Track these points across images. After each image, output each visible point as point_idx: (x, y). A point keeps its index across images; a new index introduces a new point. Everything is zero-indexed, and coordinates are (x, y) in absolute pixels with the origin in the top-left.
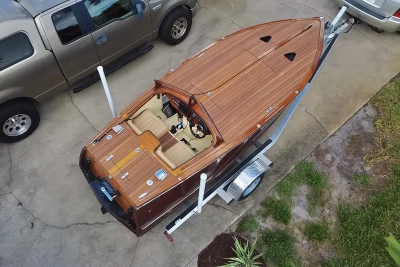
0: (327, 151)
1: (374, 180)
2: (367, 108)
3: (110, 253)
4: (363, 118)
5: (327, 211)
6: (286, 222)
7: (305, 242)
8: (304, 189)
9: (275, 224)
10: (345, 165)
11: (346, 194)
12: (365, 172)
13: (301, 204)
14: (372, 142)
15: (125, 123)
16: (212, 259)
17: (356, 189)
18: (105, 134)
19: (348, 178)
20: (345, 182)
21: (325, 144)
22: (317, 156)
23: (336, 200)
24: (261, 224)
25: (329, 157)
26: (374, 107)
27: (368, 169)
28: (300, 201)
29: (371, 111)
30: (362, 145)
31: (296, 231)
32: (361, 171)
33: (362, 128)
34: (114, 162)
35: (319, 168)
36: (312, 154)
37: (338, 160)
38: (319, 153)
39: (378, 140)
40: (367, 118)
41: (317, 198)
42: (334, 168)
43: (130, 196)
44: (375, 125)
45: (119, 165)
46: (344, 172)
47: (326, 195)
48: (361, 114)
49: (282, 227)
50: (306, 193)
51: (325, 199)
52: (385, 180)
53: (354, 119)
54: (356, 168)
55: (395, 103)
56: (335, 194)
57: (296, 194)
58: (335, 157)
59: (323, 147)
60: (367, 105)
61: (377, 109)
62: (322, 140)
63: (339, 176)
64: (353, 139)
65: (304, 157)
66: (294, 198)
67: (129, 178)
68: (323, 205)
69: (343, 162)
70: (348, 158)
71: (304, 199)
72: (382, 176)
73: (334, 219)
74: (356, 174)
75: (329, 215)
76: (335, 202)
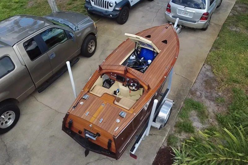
0: (196, 91)
1: (226, 98)
2: (205, 66)
4: (206, 71)
5: (211, 120)
6: (193, 132)
8: (193, 112)
9: (187, 135)
10: (209, 95)
11: (216, 109)
12: (219, 95)
13: (196, 120)
14: (216, 80)
15: (88, 93)
16: (161, 164)
17: (220, 105)
18: (78, 102)
19: (213, 101)
20: (212, 103)
21: (193, 87)
22: (192, 94)
23: (212, 113)
24: (179, 137)
25: (198, 93)
26: (208, 64)
27: (220, 94)
28: (194, 119)
29: (208, 67)
30: (212, 83)
32: (217, 96)
33: (207, 75)
34: (91, 115)
35: (196, 100)
36: (189, 94)
37: (203, 94)
38: (192, 93)
39: (219, 79)
40: (208, 70)
41: (202, 115)
42: (203, 98)
43: (109, 132)
44: (213, 72)
45: (95, 116)
46: (209, 98)
47: (206, 112)
48: (204, 69)
49: (191, 135)
50: (195, 114)
51: (207, 114)
52: (231, 97)
53: (201, 72)
54: (214, 95)
55: (217, 60)
56: (210, 110)
57: (191, 116)
58: (201, 92)
59: (193, 89)
60: (204, 65)
61: (210, 65)
62: (191, 86)
63: (208, 101)
64: (205, 81)
65: (186, 97)
66: (191, 119)
67: (104, 121)
68: (207, 117)
69: (206, 94)
70: (208, 91)
71: (196, 117)
72: (229, 95)
73: (216, 123)
74: (216, 98)
75: (213, 122)
76: (212, 114)
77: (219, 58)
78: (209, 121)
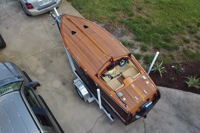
1: (124, 29)
3: (158, 120)
5: (136, 44)
6: (141, 56)
7: (147, 52)
10: (118, 35)
11: (129, 37)
12: (121, 30)
13: (133, 50)
14: (109, 25)
15: (116, 92)
16: (157, 81)
17: (128, 34)
19: (123, 35)
20: (124, 37)
28: (132, 51)
30: (110, 28)
31: (144, 54)
32: (120, 32)
34: (138, 96)
39: (108, 24)
41: (131, 45)
44: (102, 23)
46: (120, 36)
47: (130, 42)
49: (142, 58)
52: (125, 26)
54: (119, 32)
55: (92, 15)
56: (129, 40)
61: (94, 20)
63: (122, 38)
68: (134, 44)
69: (116, 35)
70: (115, 33)
71: (131, 49)
72: (123, 26)
73: (139, 43)
74: (122, 33)
75: (137, 44)
76: (132, 41)
77: (91, 13)
78: (136, 45)
